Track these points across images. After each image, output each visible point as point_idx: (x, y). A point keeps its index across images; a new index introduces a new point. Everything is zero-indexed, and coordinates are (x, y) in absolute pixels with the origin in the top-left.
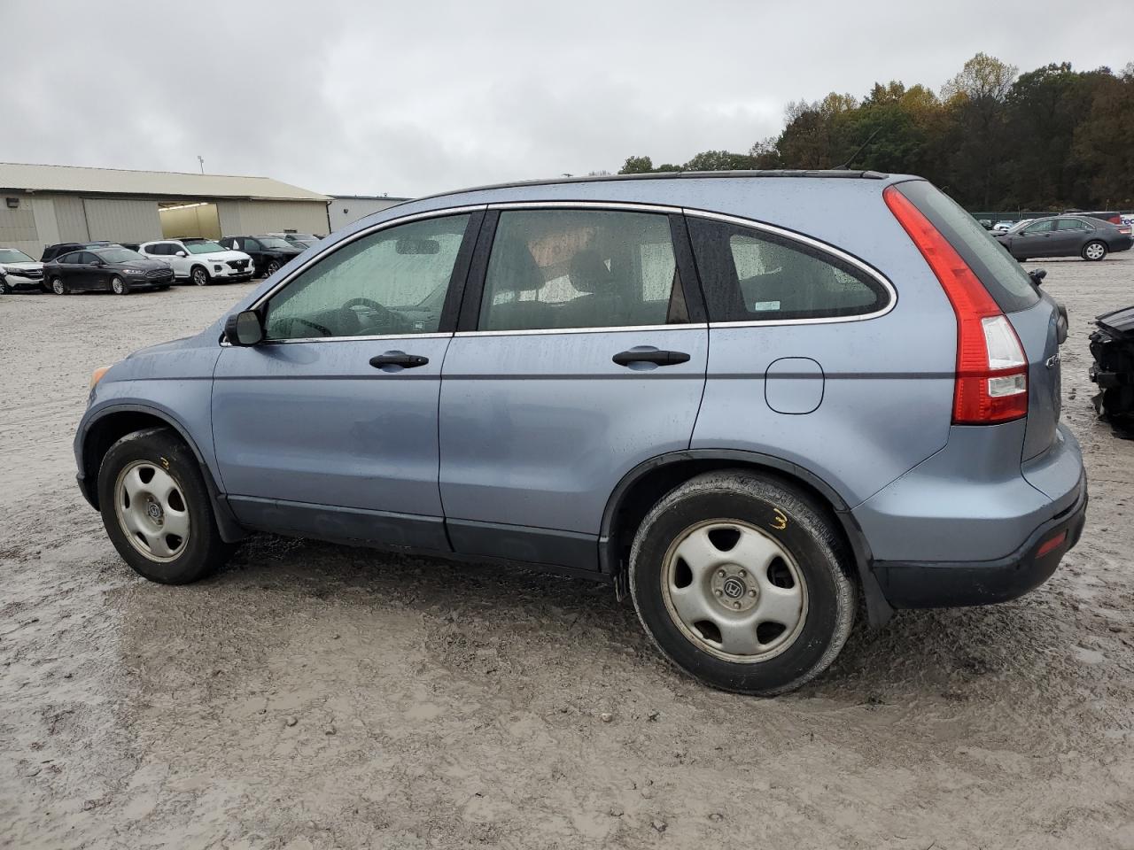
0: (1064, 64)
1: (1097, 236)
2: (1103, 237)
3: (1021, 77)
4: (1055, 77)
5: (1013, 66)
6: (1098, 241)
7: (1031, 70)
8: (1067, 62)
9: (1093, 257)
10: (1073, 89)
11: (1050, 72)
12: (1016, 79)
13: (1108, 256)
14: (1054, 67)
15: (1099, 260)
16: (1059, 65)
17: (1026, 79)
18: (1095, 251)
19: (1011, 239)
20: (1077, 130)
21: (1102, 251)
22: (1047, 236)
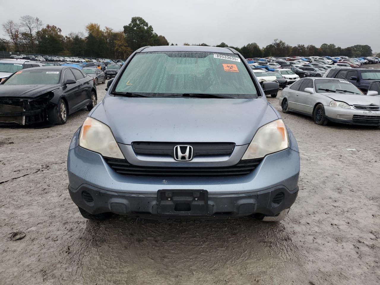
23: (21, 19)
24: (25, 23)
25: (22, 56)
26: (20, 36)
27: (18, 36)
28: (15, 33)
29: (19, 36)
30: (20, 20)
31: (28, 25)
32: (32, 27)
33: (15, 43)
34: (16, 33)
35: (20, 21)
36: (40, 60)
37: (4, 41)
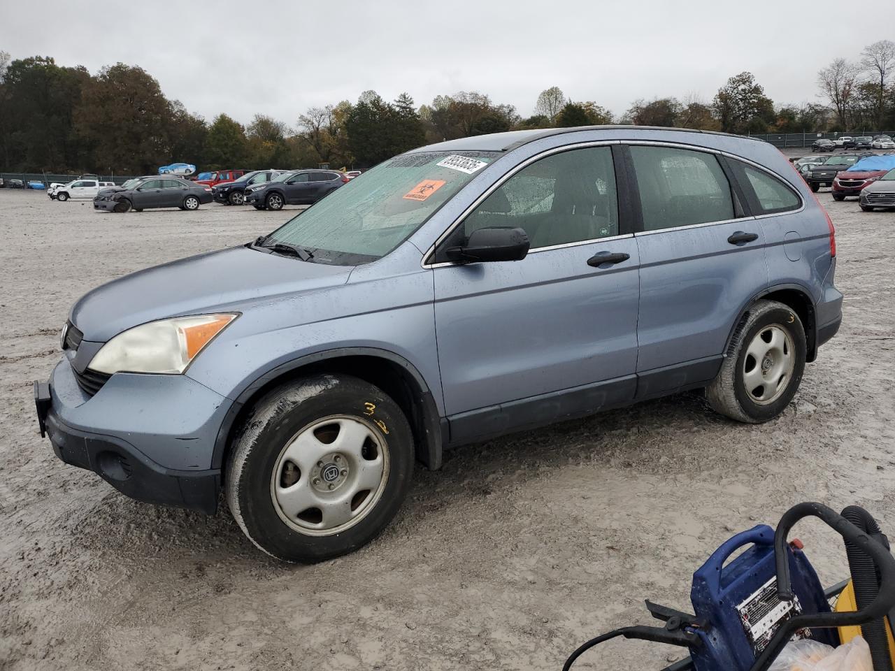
0: (47, 58)
1: (193, 193)
2: (197, 194)
3: (13, 63)
4: (43, 67)
5: (5, 52)
6: (193, 196)
7: (22, 59)
8: (50, 56)
9: (191, 207)
10: (59, 80)
11: (38, 62)
12: (9, 63)
13: (201, 207)
14: (40, 59)
15: (196, 209)
16: (44, 58)
17: (18, 65)
18: (192, 203)
19: (131, 194)
20: (75, 113)
21: (196, 203)
22: (158, 191)
23: (865, 52)
24: (871, 60)
25: (842, 139)
26: (855, 93)
27: (850, 95)
28: (845, 88)
29: (852, 92)
30: (862, 54)
31: (880, 63)
32: (887, 66)
33: (840, 111)
34: (848, 88)
35: (864, 57)
36: (881, 146)
37: (815, 110)
